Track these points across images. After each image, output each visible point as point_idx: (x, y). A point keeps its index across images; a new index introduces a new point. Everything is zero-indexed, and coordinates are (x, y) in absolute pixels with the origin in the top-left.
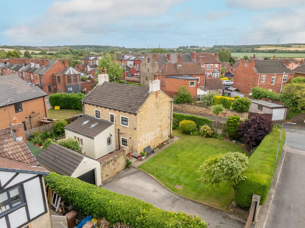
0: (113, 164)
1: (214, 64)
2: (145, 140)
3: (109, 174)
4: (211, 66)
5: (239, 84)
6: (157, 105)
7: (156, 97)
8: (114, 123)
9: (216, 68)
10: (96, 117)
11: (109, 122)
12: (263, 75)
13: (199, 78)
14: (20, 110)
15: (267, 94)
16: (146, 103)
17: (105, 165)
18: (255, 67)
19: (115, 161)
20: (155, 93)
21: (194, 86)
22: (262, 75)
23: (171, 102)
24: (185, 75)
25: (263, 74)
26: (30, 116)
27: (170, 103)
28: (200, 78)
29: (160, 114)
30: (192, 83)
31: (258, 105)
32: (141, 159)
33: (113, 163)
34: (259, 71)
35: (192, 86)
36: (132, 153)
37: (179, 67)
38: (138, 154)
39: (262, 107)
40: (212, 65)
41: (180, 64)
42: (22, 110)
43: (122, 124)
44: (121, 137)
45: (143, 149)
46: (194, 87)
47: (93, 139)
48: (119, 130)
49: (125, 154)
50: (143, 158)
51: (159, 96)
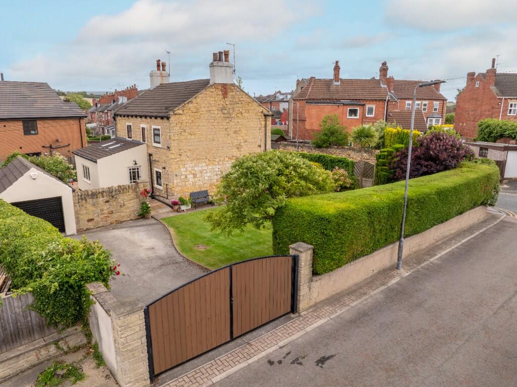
0: (107, 202)
1: (430, 101)
2: (195, 176)
3: (96, 219)
4: (425, 105)
5: (464, 124)
6: (225, 112)
7: (222, 97)
8: (146, 142)
9: (435, 109)
10: (128, 138)
11: (140, 141)
12: (513, 100)
13: (374, 107)
14: (33, 132)
15: (504, 127)
16: (194, 102)
17: (85, 199)
18: (496, 85)
19: (113, 197)
20: (220, 87)
21: (358, 117)
22: (509, 101)
23: (265, 116)
24: (344, 99)
25: (511, 99)
26: (51, 145)
27: (263, 117)
28: (376, 107)
29: (235, 132)
30: (353, 112)
31: (479, 148)
32: (179, 208)
33: (106, 199)
34: (503, 93)
35: (353, 117)
36: (167, 198)
37: (336, 85)
38: (176, 198)
39: (487, 149)
40: (426, 102)
41: (338, 81)
42: (37, 134)
43: (155, 142)
44: (155, 169)
45: (189, 194)
46: (357, 119)
47: (96, 162)
48: (150, 155)
49: (138, 190)
50: (183, 208)
51: (233, 97)
